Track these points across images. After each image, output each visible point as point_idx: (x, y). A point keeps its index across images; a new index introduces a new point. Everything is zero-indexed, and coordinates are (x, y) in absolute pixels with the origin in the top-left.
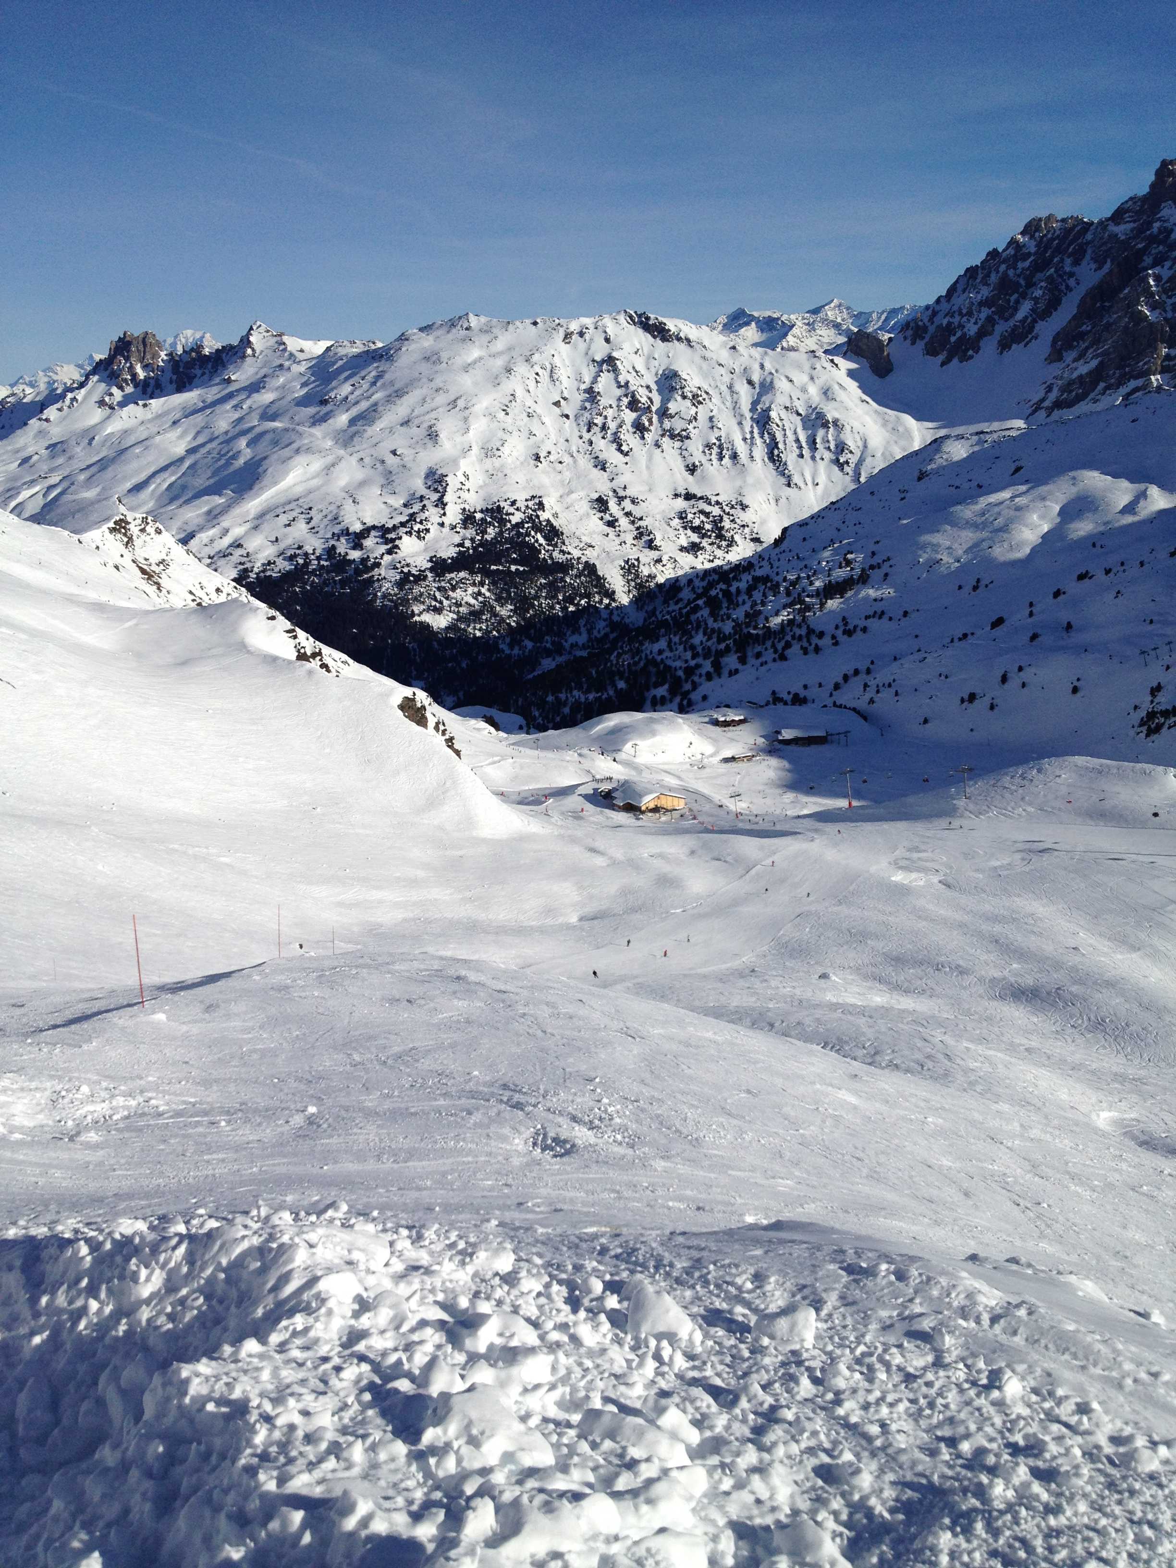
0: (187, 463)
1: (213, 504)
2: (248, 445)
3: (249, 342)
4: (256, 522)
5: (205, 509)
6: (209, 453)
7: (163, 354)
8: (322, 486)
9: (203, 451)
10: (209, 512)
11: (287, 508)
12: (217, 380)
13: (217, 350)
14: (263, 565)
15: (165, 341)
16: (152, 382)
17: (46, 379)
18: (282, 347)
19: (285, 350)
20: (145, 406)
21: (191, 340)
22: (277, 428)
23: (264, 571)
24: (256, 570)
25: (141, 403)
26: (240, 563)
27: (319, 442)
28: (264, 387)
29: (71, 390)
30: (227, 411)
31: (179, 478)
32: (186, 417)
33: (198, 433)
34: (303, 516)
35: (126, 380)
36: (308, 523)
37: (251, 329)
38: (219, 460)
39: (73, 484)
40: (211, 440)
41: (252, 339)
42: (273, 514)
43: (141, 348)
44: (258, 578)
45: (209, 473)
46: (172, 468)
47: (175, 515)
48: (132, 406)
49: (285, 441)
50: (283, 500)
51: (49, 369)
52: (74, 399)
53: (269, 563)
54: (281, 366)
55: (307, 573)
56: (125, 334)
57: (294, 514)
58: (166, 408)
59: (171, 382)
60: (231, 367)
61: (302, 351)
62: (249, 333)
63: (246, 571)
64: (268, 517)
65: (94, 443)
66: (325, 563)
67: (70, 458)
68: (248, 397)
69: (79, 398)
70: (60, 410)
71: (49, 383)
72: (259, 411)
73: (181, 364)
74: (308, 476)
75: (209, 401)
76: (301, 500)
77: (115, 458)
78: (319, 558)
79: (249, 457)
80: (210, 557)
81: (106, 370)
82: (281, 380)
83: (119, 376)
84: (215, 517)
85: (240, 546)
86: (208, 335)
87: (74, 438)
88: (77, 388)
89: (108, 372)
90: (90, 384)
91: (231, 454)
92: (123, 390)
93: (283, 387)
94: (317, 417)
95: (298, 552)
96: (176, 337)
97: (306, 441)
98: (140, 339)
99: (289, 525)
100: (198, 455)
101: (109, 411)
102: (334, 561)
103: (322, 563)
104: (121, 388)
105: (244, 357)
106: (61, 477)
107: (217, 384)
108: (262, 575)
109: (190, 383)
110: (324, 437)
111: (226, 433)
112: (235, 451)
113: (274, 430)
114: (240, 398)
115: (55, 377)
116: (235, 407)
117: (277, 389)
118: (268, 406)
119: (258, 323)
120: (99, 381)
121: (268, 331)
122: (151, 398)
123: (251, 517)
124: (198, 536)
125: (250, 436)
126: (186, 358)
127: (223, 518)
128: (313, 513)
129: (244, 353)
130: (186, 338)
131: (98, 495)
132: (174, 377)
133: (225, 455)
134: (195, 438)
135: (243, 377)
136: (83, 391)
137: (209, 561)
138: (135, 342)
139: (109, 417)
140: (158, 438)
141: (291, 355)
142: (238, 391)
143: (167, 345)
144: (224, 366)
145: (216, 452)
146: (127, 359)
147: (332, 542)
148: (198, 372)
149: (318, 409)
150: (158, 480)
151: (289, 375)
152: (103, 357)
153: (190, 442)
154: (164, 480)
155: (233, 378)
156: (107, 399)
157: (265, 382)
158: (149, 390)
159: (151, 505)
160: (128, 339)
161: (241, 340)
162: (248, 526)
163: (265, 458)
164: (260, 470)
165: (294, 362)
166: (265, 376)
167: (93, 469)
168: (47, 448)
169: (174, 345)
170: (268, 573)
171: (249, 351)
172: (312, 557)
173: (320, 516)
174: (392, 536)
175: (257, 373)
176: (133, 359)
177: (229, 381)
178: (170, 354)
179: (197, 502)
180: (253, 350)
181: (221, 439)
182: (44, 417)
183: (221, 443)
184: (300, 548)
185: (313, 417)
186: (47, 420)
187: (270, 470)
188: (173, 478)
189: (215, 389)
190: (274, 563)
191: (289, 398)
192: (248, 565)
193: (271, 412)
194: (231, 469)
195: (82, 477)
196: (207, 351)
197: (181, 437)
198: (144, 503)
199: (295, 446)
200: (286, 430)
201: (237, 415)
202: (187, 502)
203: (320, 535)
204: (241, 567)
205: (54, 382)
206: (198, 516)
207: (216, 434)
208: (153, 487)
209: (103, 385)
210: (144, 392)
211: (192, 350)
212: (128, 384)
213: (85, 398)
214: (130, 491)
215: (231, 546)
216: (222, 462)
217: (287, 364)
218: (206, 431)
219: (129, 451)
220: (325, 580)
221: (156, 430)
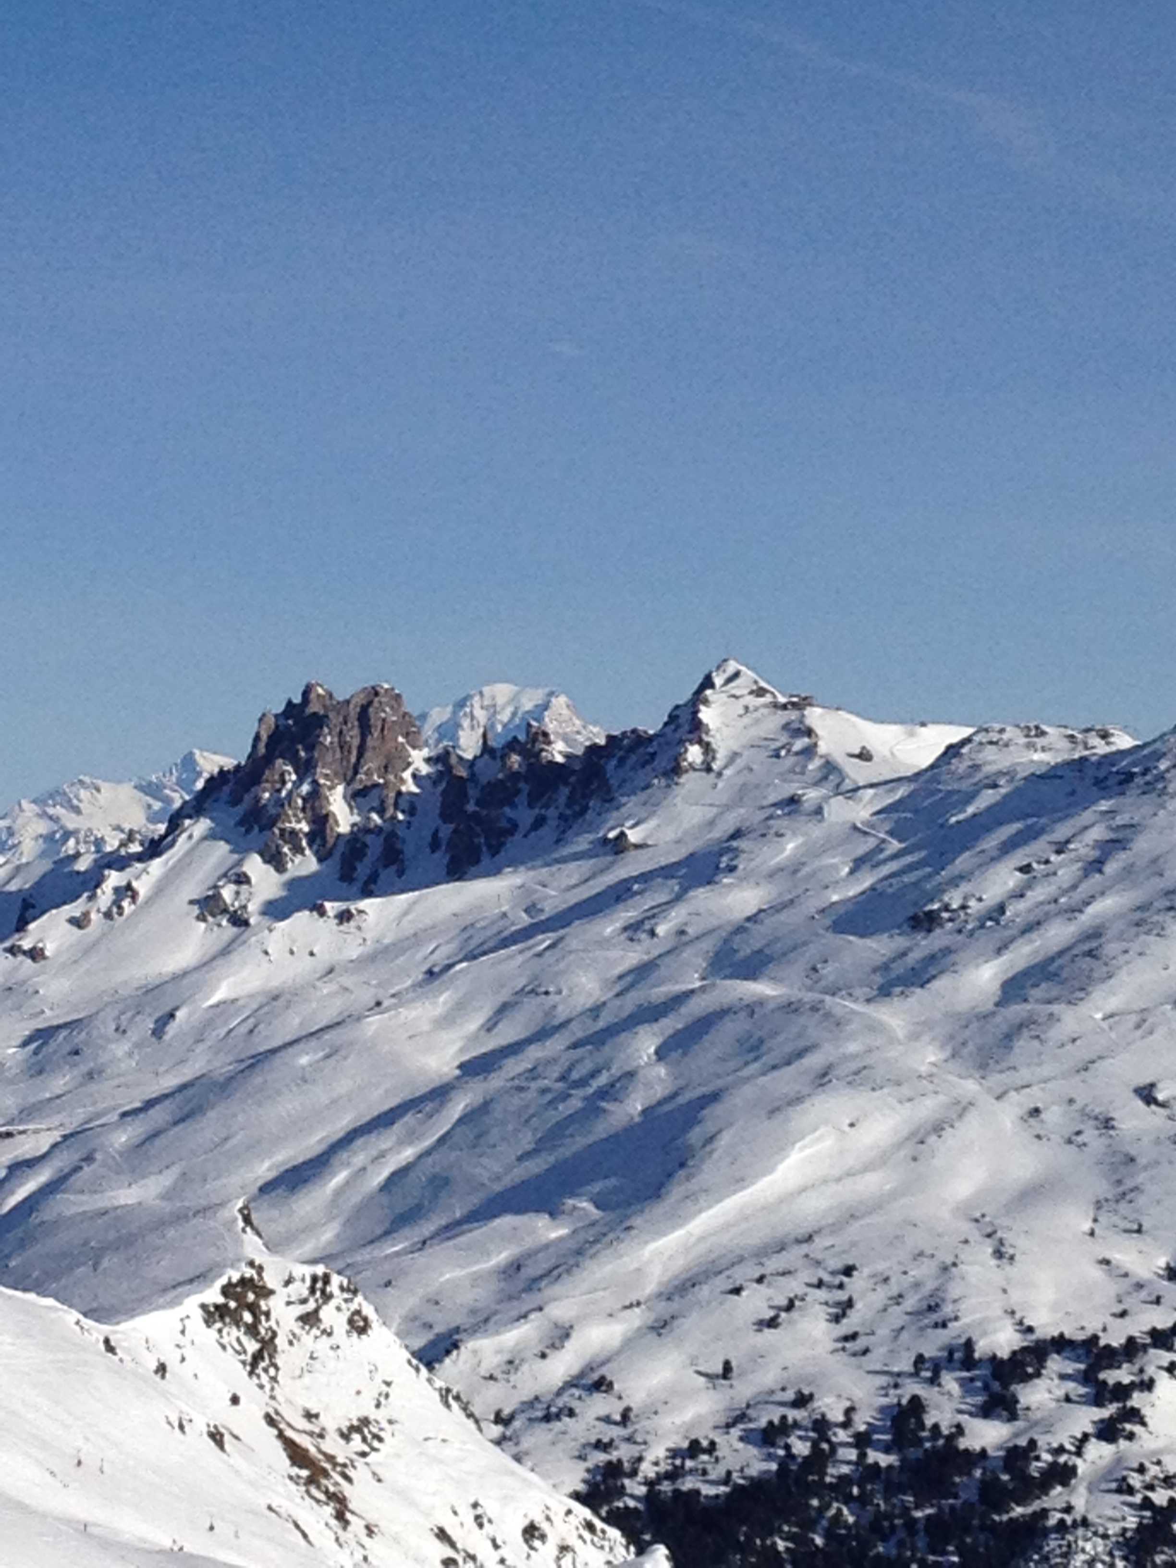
0: (458, 1107)
1: (529, 1243)
2: (661, 1054)
3: (697, 726)
4: (663, 1308)
5: (501, 1257)
6: (533, 1073)
7: (419, 759)
8: (894, 1195)
9: (514, 1066)
10: (516, 1266)
11: (773, 1264)
12: (582, 843)
13: (593, 749)
14: (674, 1453)
15: (424, 717)
16: (375, 846)
17: (42, 827)
18: (800, 744)
19: (809, 752)
20: (344, 917)
21: (505, 716)
22: (761, 1002)
23: (673, 1475)
24: (647, 1470)
25: (331, 907)
26: (600, 1446)
27: (893, 1053)
28: (732, 869)
29: (119, 862)
30: (604, 943)
31: (428, 1153)
32: (471, 957)
33: (503, 1010)
34: (822, 1294)
35: (292, 836)
36: (837, 1319)
37: (708, 683)
38: (565, 1097)
39: (89, 1159)
40: (540, 1035)
41: (706, 715)
42: (722, 1283)
43: (353, 737)
44: (652, 1497)
45: (527, 1141)
46: (409, 1119)
47: (404, 1272)
48: (303, 917)
49: (781, 1046)
50: (755, 1239)
51: (57, 796)
52: (127, 891)
53: (694, 1449)
54: (793, 800)
55: (819, 1489)
56: (306, 693)
57: (794, 1286)
58: (408, 927)
59: (435, 845)
60: (631, 804)
61: (864, 756)
62: (698, 698)
63: (613, 1470)
64: (704, 1292)
65: (172, 1029)
66: (884, 1459)
67: (90, 1076)
68: (678, 898)
69: (143, 887)
70: (79, 923)
71: (49, 838)
72: (708, 945)
73: (473, 792)
74: (850, 1161)
75: (550, 908)
76: (820, 1242)
77: (231, 1079)
78: (862, 1441)
79: (660, 1092)
80: (499, 1419)
81: (235, 801)
82: (790, 846)
83: (273, 821)
84: (533, 1285)
85: (601, 1385)
86: (560, 702)
87: (110, 1014)
88: (140, 858)
89: (240, 809)
90: (182, 843)
91: (603, 1080)
92: (280, 868)
93: (793, 869)
94: (898, 969)
95: (793, 1414)
96: (461, 704)
97: (853, 1047)
98: (353, 711)
99: (772, 1323)
100: (496, 1081)
101: (229, 931)
102: (913, 1453)
103: (874, 1456)
104: (276, 860)
105: (675, 770)
106: (55, 1136)
107: (577, 857)
108: (666, 1487)
109: (495, 851)
110: (915, 1036)
111: (595, 1011)
112: (616, 1071)
113: (752, 1008)
114: (648, 901)
115: (71, 821)
116: (632, 929)
117: (772, 875)
118: (740, 929)
119: (732, 666)
120: (211, 836)
121: (760, 692)
122: (367, 893)
123: (650, 1287)
124: (469, 1346)
125: (671, 1024)
126: (491, 772)
127: (557, 1289)
128: (856, 1285)
129: (677, 759)
130: (493, 710)
131: (167, 1196)
132: (445, 831)
133: (582, 1083)
134: (490, 1026)
135: (669, 834)
136: (157, 866)
137: (496, 1430)
138: (335, 719)
139: (225, 951)
140: (374, 1022)
141: (830, 767)
142: (645, 878)
143: (428, 731)
144: (609, 800)
145: (555, 1072)
146: (305, 769)
147: (912, 1388)
148: (525, 815)
149: (901, 942)
150: (359, 1155)
151: (817, 831)
152: (229, 763)
153: (474, 1038)
154: (382, 1155)
155: (634, 836)
156: (227, 893)
157: (736, 852)
158: (363, 870)
159: (328, 1235)
160: (314, 707)
161: (673, 718)
162: (636, 1318)
163: (714, 1097)
164: (695, 1136)
165: (838, 791)
166: (737, 834)
167: (158, 1116)
168: (25, 1044)
169: (450, 730)
170: (688, 1484)
171: (694, 754)
172: (842, 1436)
173: (880, 1296)
174: (1123, 1375)
175: (712, 823)
176: (322, 774)
177: (619, 846)
178: (441, 759)
179: (478, 1233)
180: (707, 748)
181: (577, 1031)
182: (26, 945)
183: (575, 1046)
184: (802, 1401)
185: (885, 967)
186: (35, 954)
187: (725, 1139)
188: (408, 1154)
189: (573, 872)
190: (713, 1446)
191: (812, 904)
192: (623, 1453)
193: (745, 948)
194: (601, 1129)
195: (122, 1138)
196: (557, 752)
197: (446, 1021)
198: (309, 1229)
199: (814, 1061)
200: (791, 1008)
201: (634, 956)
202: (450, 1230)
203: (874, 1361)
204: (600, 1458)
205: (67, 835)
206: (476, 1279)
207: (562, 1013)
208: (340, 1178)
209: (223, 847)
210: (347, 875)
211: (513, 745)
212: (298, 850)
213: (160, 890)
214: (266, 1188)
215: (572, 1383)
216: (575, 1103)
217: (812, 795)
218: (531, 1005)
219: (277, 1060)
220: (879, 1516)
221: (367, 996)
